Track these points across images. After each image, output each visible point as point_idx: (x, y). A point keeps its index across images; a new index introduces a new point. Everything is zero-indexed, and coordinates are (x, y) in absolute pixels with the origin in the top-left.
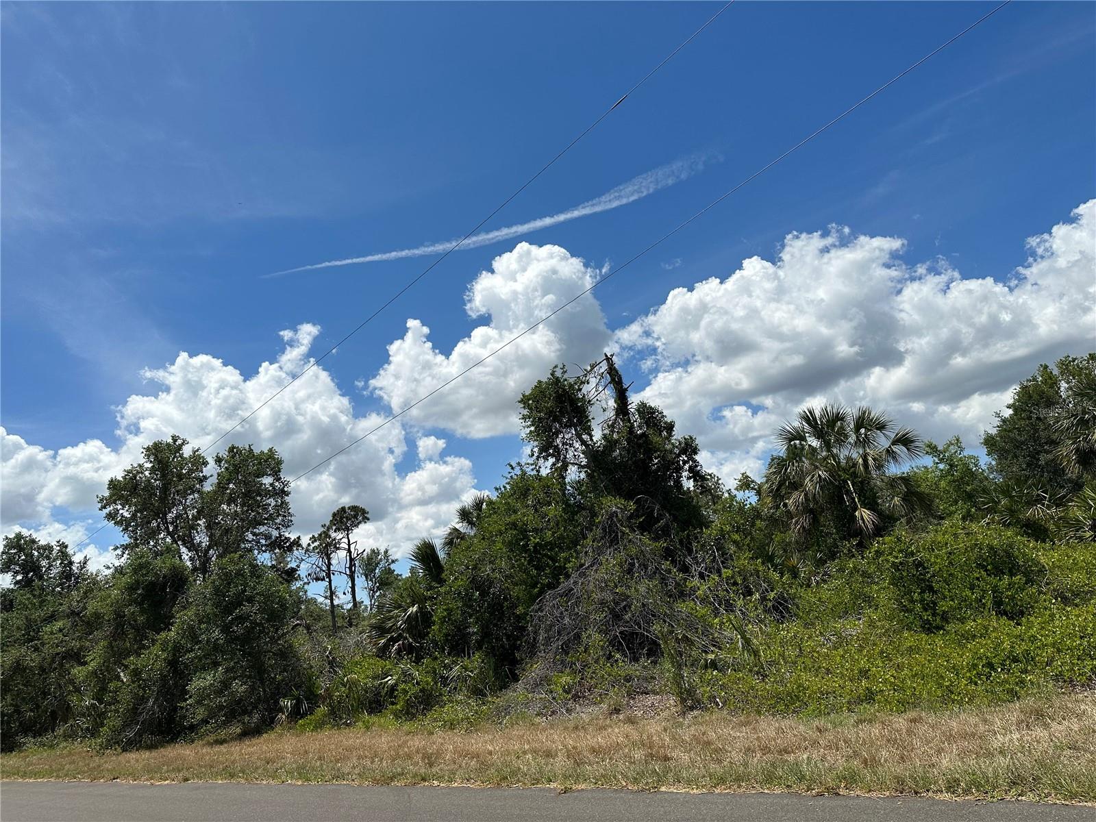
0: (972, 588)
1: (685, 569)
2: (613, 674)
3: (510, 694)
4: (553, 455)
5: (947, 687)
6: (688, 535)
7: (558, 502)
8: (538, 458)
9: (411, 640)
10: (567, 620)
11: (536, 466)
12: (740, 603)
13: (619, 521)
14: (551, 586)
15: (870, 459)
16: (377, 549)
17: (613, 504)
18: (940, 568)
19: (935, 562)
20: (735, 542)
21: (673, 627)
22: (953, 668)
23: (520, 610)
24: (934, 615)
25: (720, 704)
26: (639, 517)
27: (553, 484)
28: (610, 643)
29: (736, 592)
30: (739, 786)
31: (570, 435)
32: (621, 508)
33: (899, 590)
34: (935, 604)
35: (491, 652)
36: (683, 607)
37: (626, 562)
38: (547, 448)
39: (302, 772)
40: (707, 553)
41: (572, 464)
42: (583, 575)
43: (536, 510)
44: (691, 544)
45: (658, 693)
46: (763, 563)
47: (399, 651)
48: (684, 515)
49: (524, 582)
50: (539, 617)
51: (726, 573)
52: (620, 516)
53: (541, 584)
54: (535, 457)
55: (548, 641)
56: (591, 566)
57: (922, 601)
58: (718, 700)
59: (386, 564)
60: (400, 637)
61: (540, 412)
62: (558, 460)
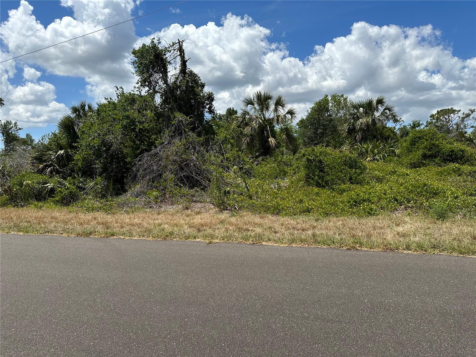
8: (141, 85)
9: (58, 168)
13: (183, 125)
15: (280, 117)
16: (10, 121)
17: (180, 116)
20: (231, 143)
23: (128, 160)
24: (322, 181)
27: (150, 100)
28: (178, 179)
32: (184, 119)
34: (324, 177)
37: (186, 144)
40: (218, 146)
42: (164, 147)
43: (140, 112)
47: (51, 172)
51: (227, 156)
52: (184, 122)
53: (141, 148)
54: (139, 85)
56: (168, 144)
59: (16, 130)
60: (51, 165)
62: (150, 89)
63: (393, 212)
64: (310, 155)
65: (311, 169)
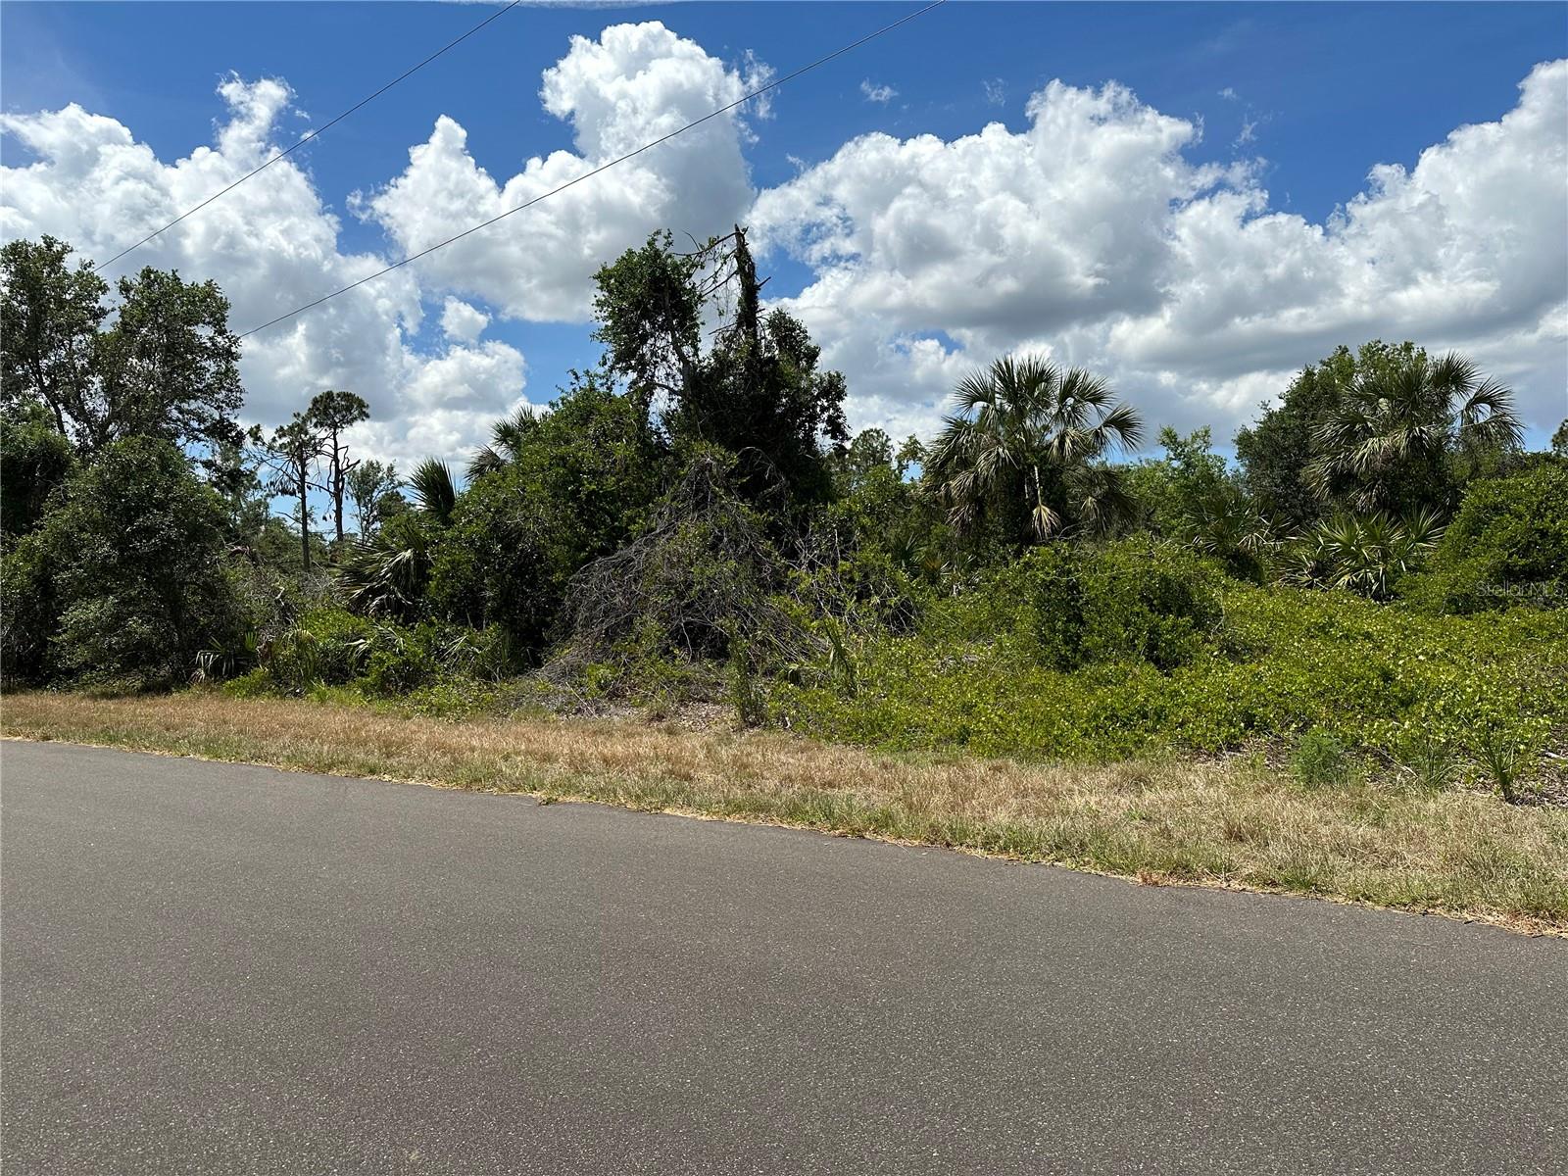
0: (1126, 625)
1: (792, 554)
2: (666, 673)
3: (525, 682)
4: (634, 369)
5: (1055, 736)
6: (806, 508)
7: (630, 438)
8: (612, 368)
10: (618, 599)
11: (607, 380)
12: (851, 605)
13: (712, 477)
15: (1068, 441)
17: (709, 453)
18: (1096, 595)
19: (1092, 586)
20: (863, 529)
21: (755, 624)
22: (1071, 715)
23: (557, 577)
24: (1075, 651)
25: (789, 723)
26: (743, 476)
27: (628, 411)
28: (670, 634)
29: (850, 593)
30: (756, 818)
31: (664, 343)
32: (718, 461)
33: (1042, 615)
35: (511, 625)
36: (774, 602)
37: (711, 534)
38: (628, 356)
39: (211, 747)
40: (826, 537)
41: (660, 386)
42: (651, 543)
43: (599, 445)
44: (807, 522)
45: (718, 703)
46: (894, 559)
47: (381, 607)
48: (806, 483)
49: (567, 542)
50: (582, 589)
51: (844, 565)
52: (715, 470)
53: (591, 547)
54: (606, 367)
55: (588, 623)
56: (664, 532)
57: (1065, 632)
58: (787, 718)
60: (384, 589)
61: (623, 299)
63: (1216, 755)
64: (1043, 568)
65: (1048, 611)
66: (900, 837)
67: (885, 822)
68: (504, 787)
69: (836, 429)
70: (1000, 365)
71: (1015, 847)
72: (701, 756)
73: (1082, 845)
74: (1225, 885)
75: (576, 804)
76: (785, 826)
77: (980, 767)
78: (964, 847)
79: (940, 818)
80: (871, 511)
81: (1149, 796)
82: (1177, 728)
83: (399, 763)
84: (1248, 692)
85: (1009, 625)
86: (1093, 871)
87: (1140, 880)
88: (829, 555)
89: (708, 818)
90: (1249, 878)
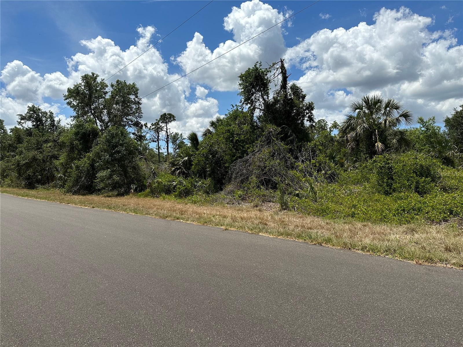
0: (408, 180)
1: (297, 158)
2: (258, 193)
3: (218, 195)
4: (250, 103)
5: (384, 216)
6: (301, 144)
7: (248, 124)
8: (243, 103)
9: (184, 170)
10: (244, 171)
11: (242, 107)
12: (315, 173)
13: (272, 135)
14: (240, 157)
15: (388, 122)
16: (178, 133)
17: (271, 128)
18: (398, 171)
19: (397, 168)
20: (320, 150)
21: (285, 179)
22: (389, 209)
23: (227, 165)
24: (390, 188)
25: (296, 209)
26: (282, 134)
27: (248, 116)
28: (259, 182)
29: (315, 170)
30: (287, 237)
31: (259, 95)
32: (274, 130)
33: (379, 177)
34: (392, 184)
35: (214, 179)
36: (291, 172)
37: (272, 152)
38: (248, 99)
39: (135, 211)
40: (307, 153)
41: (257, 108)
42: (254, 155)
43: (239, 126)
44: (301, 148)
45: (274, 202)
46: (329, 159)
47: (179, 173)
48: (301, 136)
49: (230, 155)
50: (234, 168)
51: (313, 161)
52: (273, 133)
53: (237, 156)
54: (242, 103)
55: (236, 178)
56: (258, 152)
57: (387, 182)
58: (295, 208)
59: (181, 140)
60: (180, 168)
61: (247, 83)
62: (251, 106)
63: (439, 223)
64: (380, 162)
65: (381, 176)
66: (333, 246)
67: (328, 241)
68: (213, 225)
69: (311, 119)
70: (365, 98)
71: (372, 250)
72: (269, 218)
73: (395, 250)
74: (445, 266)
75: (233, 230)
76: (296, 240)
77: (359, 225)
78: (355, 250)
79: (347, 240)
80: (322, 145)
81: (416, 236)
82: (425, 214)
83: (185, 217)
84: (451, 203)
85: (368, 180)
86: (399, 259)
87: (415, 263)
88: (308, 158)
89: (273, 237)
90: (454, 264)
